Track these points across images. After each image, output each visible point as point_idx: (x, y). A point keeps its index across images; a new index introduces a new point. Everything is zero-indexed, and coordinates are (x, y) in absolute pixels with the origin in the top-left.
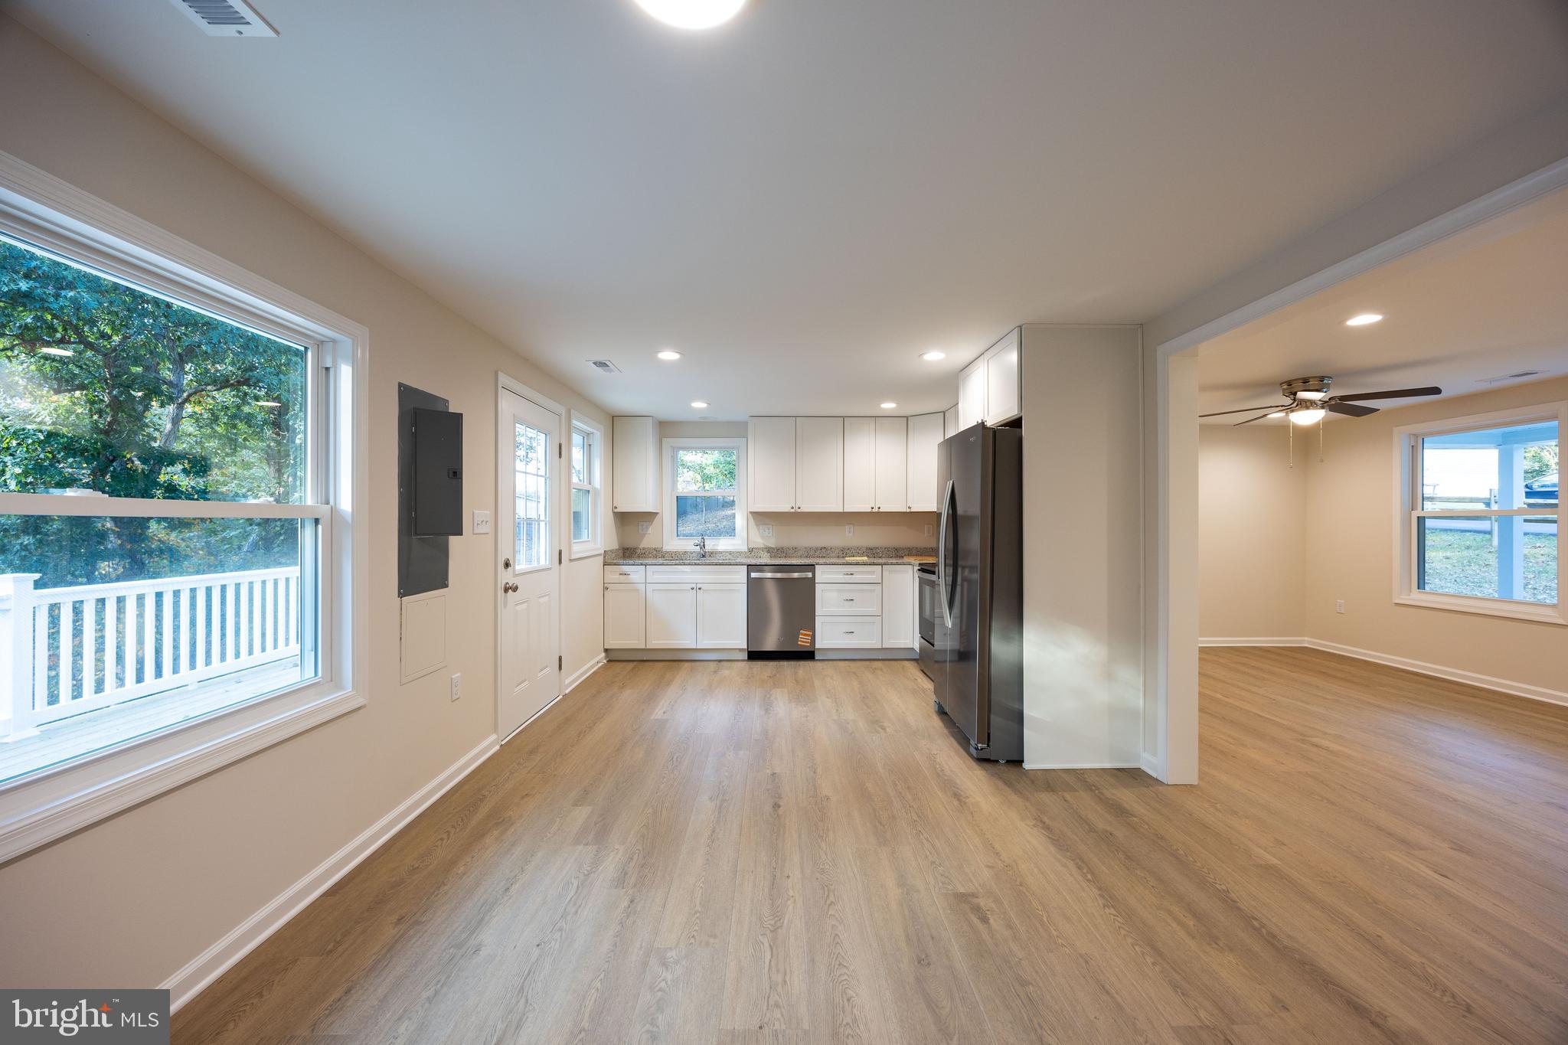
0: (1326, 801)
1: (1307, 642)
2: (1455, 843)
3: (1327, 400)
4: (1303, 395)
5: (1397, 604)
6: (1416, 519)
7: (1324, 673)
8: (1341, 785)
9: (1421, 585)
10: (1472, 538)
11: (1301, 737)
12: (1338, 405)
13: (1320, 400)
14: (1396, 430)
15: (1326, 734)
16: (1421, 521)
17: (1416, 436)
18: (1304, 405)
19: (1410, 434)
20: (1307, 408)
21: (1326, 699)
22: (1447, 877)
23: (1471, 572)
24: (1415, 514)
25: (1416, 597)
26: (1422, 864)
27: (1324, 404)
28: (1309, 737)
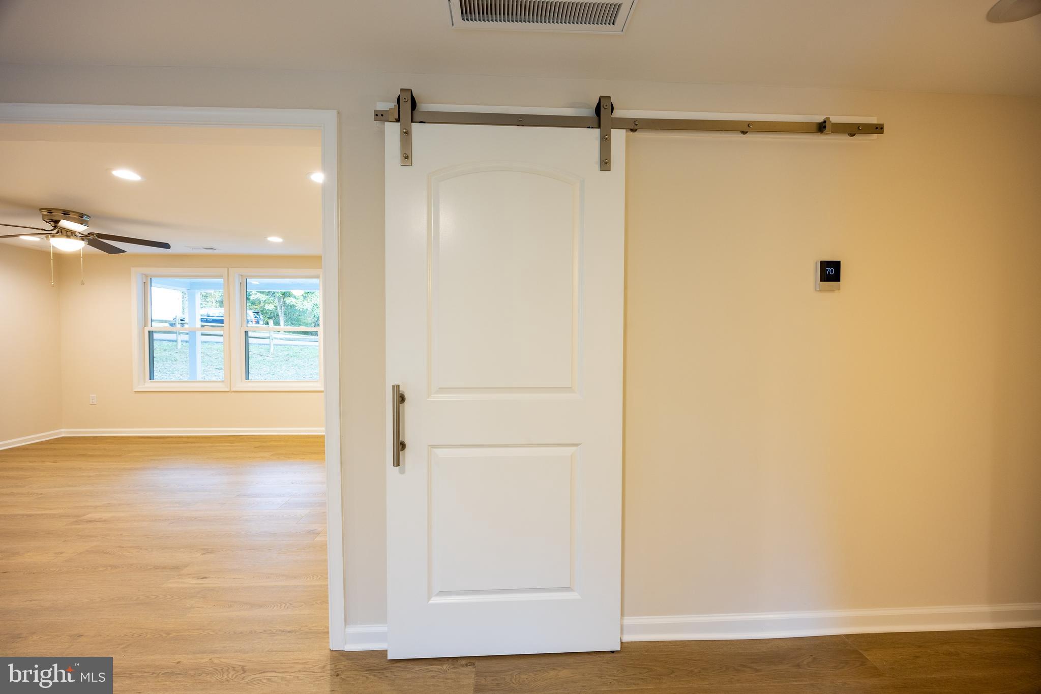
0: (109, 568)
1: (64, 432)
2: (202, 549)
3: (87, 234)
4: (64, 223)
5: (135, 392)
6: (148, 332)
7: (83, 455)
8: (119, 547)
9: (152, 377)
10: (166, 344)
11: (75, 520)
12: (95, 240)
13: (80, 233)
14: (133, 270)
15: (96, 507)
16: (151, 333)
17: (146, 276)
18: (64, 232)
19: (143, 274)
20: (68, 236)
21: (90, 476)
22: (206, 578)
23: (168, 365)
24: (147, 329)
25: (149, 385)
26: (189, 578)
27: (83, 237)
28: (84, 515)
